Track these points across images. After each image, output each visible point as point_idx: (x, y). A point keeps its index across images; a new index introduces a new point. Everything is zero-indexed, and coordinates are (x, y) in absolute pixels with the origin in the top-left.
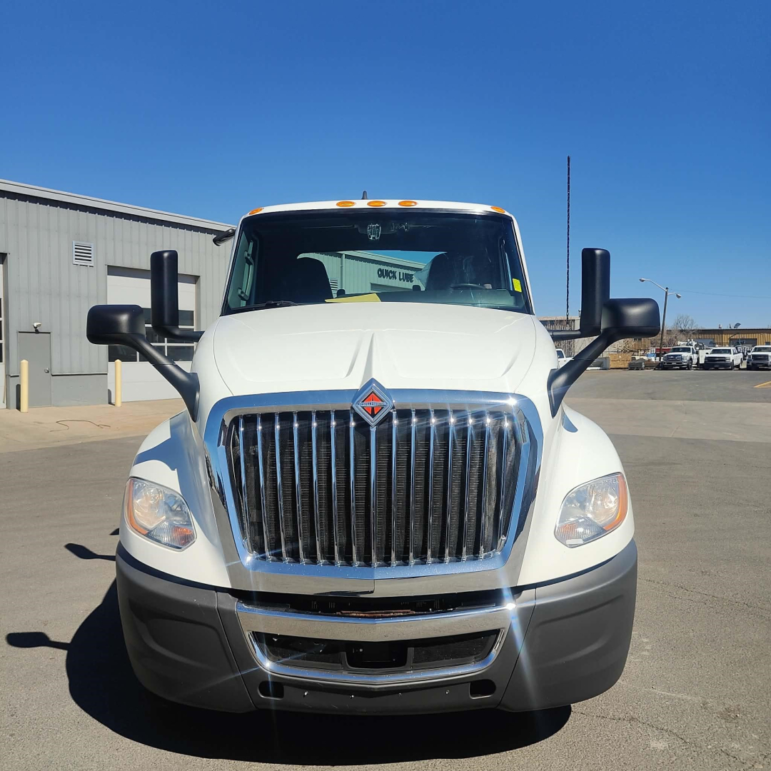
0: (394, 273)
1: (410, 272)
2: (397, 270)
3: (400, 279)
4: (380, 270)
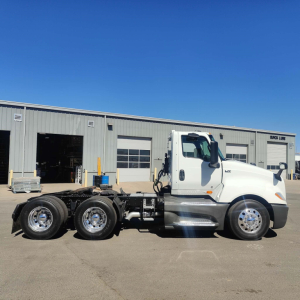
0: (277, 137)
1: (284, 136)
3: (280, 139)
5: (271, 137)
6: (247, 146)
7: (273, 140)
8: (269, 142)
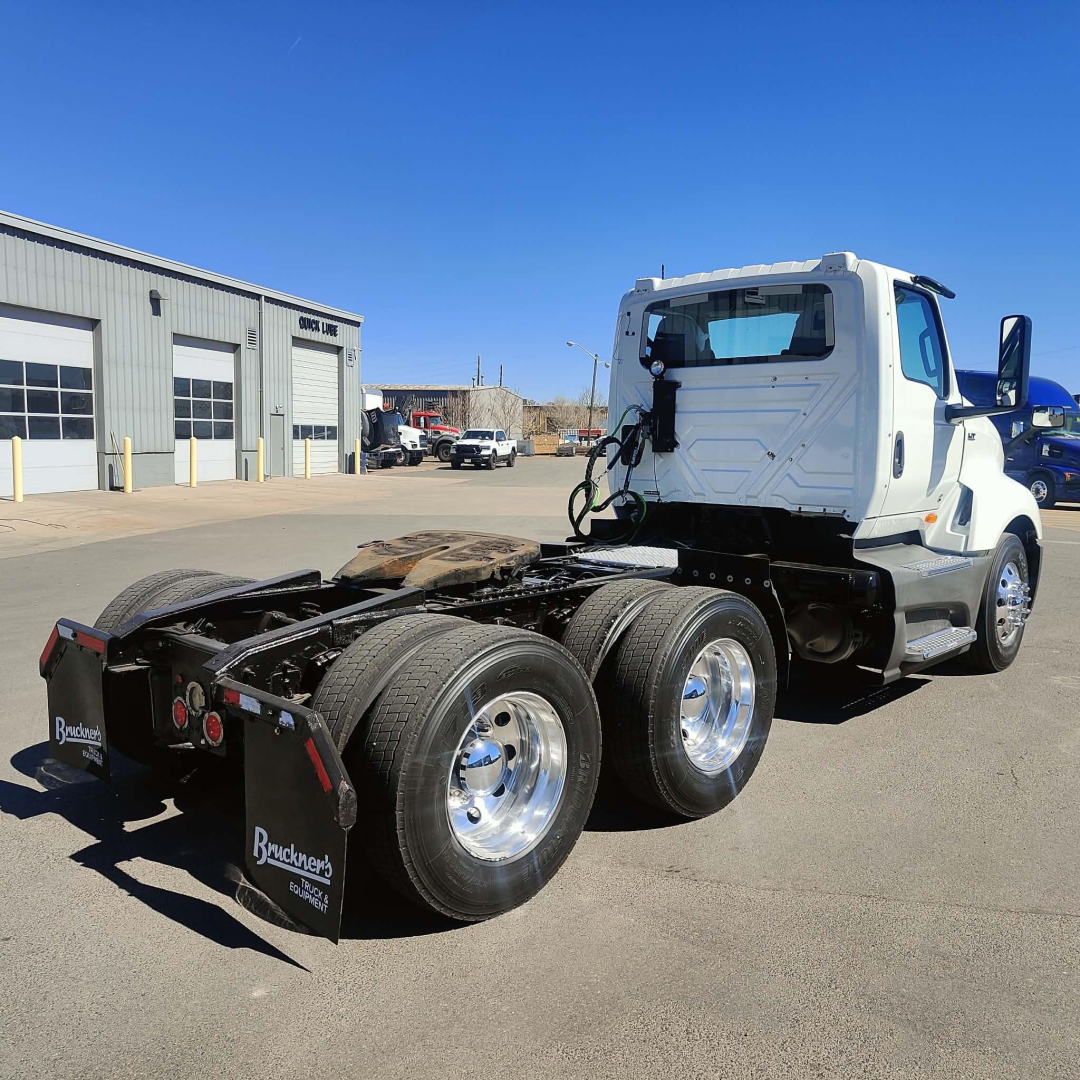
0: (317, 323)
1: (334, 323)
2: (322, 320)
3: (323, 332)
4: (302, 319)
5: (305, 324)
6: (234, 348)
7: (307, 334)
8: (298, 342)
